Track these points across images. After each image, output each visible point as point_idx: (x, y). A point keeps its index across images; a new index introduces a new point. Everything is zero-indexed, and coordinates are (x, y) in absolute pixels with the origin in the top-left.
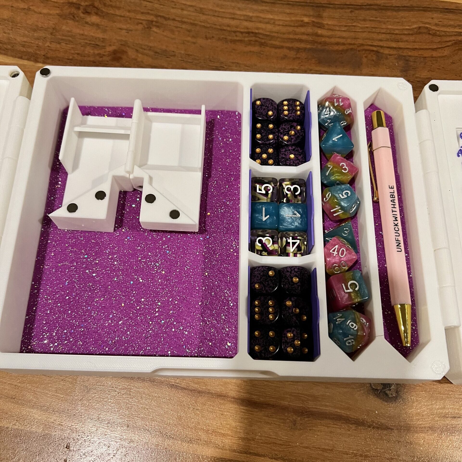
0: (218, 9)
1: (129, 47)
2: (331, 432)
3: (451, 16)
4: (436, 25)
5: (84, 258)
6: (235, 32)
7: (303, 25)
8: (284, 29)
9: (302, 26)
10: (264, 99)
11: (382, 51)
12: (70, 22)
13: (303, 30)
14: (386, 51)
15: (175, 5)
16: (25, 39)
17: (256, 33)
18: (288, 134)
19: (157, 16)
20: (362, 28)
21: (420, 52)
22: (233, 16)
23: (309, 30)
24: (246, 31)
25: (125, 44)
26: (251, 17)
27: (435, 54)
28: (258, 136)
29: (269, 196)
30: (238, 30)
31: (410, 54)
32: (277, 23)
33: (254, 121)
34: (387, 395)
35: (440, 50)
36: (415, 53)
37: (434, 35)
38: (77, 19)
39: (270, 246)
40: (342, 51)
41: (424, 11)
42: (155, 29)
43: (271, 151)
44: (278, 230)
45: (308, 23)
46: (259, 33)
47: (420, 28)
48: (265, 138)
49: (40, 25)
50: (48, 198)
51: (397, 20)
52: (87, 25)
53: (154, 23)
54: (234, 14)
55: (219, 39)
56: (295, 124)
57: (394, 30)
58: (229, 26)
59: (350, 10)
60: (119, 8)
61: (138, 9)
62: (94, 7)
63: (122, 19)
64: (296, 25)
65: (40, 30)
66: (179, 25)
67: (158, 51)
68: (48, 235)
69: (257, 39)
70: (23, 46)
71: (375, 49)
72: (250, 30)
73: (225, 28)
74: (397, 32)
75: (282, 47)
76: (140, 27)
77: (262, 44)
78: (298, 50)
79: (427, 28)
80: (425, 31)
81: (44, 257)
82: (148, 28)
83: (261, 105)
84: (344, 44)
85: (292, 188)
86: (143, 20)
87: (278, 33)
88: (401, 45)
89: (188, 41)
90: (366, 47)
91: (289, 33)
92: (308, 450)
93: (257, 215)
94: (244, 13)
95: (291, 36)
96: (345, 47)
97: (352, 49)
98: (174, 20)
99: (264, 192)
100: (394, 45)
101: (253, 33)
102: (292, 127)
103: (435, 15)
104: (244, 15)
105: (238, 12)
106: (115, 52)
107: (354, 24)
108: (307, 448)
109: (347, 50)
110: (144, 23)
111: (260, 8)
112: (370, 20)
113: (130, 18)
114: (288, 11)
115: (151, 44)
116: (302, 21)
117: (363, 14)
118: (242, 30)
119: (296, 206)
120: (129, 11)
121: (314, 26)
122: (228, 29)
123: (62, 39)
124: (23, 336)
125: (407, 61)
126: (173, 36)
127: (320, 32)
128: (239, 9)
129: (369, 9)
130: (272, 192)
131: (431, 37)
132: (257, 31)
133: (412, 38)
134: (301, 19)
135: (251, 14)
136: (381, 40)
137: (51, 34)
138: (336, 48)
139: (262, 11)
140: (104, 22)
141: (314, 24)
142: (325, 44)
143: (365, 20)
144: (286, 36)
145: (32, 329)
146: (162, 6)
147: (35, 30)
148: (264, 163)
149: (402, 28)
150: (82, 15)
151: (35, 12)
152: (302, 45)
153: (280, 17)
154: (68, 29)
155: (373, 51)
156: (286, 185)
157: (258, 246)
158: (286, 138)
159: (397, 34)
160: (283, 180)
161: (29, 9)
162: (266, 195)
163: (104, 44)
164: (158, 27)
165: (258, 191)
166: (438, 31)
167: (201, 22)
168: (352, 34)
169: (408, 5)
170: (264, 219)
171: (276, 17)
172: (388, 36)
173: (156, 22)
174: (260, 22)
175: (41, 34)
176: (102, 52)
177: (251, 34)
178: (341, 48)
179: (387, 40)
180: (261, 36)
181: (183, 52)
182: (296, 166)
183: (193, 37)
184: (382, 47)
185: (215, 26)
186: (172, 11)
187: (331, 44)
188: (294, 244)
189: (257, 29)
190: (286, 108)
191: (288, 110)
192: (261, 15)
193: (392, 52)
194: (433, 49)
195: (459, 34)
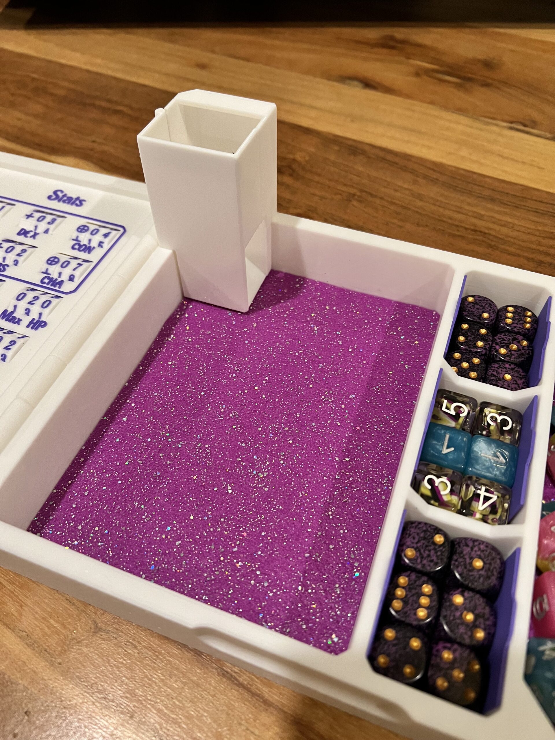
0: (441, 199)
1: (317, 214)
6: (457, 226)
8: (525, 237)
10: (480, 297)
15: (388, 184)
17: (485, 233)
18: (507, 347)
19: (362, 191)
22: (458, 210)
24: (472, 228)
26: (483, 216)
28: (462, 339)
29: (461, 420)
30: (462, 225)
32: (516, 228)
33: (459, 319)
39: (445, 492)
42: (355, 203)
43: (476, 361)
44: (464, 472)
46: (490, 234)
48: (470, 343)
53: (356, 197)
54: (461, 208)
55: (434, 229)
56: (520, 337)
58: (450, 218)
60: (319, 175)
61: (341, 180)
63: (319, 185)
64: (542, 235)
66: (386, 204)
69: (484, 239)
72: (477, 229)
73: (445, 219)
75: (518, 255)
76: (337, 197)
77: (490, 246)
82: (346, 200)
83: (474, 303)
85: (499, 418)
86: (343, 191)
87: (515, 239)
89: (393, 224)
93: (435, 442)
94: (475, 210)
98: (382, 198)
99: (453, 413)
101: (481, 232)
102: (514, 339)
104: (474, 212)
105: (467, 207)
110: (344, 194)
111: (497, 208)
113: (329, 187)
114: (534, 219)
116: (551, 232)
118: (467, 226)
119: (500, 444)
120: (330, 180)
122: (449, 221)
126: (376, 215)
128: (469, 204)
130: (466, 417)
132: (487, 231)
135: (483, 213)
139: (499, 212)
144: (524, 244)
146: (371, 183)
148: (463, 373)
153: (523, 223)
156: (490, 413)
157: (426, 486)
158: (503, 351)
160: (486, 404)
162: (456, 418)
164: (360, 201)
165: (444, 409)
167: (415, 207)
170: (445, 451)
171: (516, 222)
173: (359, 196)
174: (494, 223)
177: (479, 233)
180: (491, 238)
182: (512, 390)
183: (400, 220)
185: (432, 215)
186: (383, 189)
188: (486, 499)
189: (489, 229)
190: (510, 315)
191: (513, 319)
192: (496, 215)
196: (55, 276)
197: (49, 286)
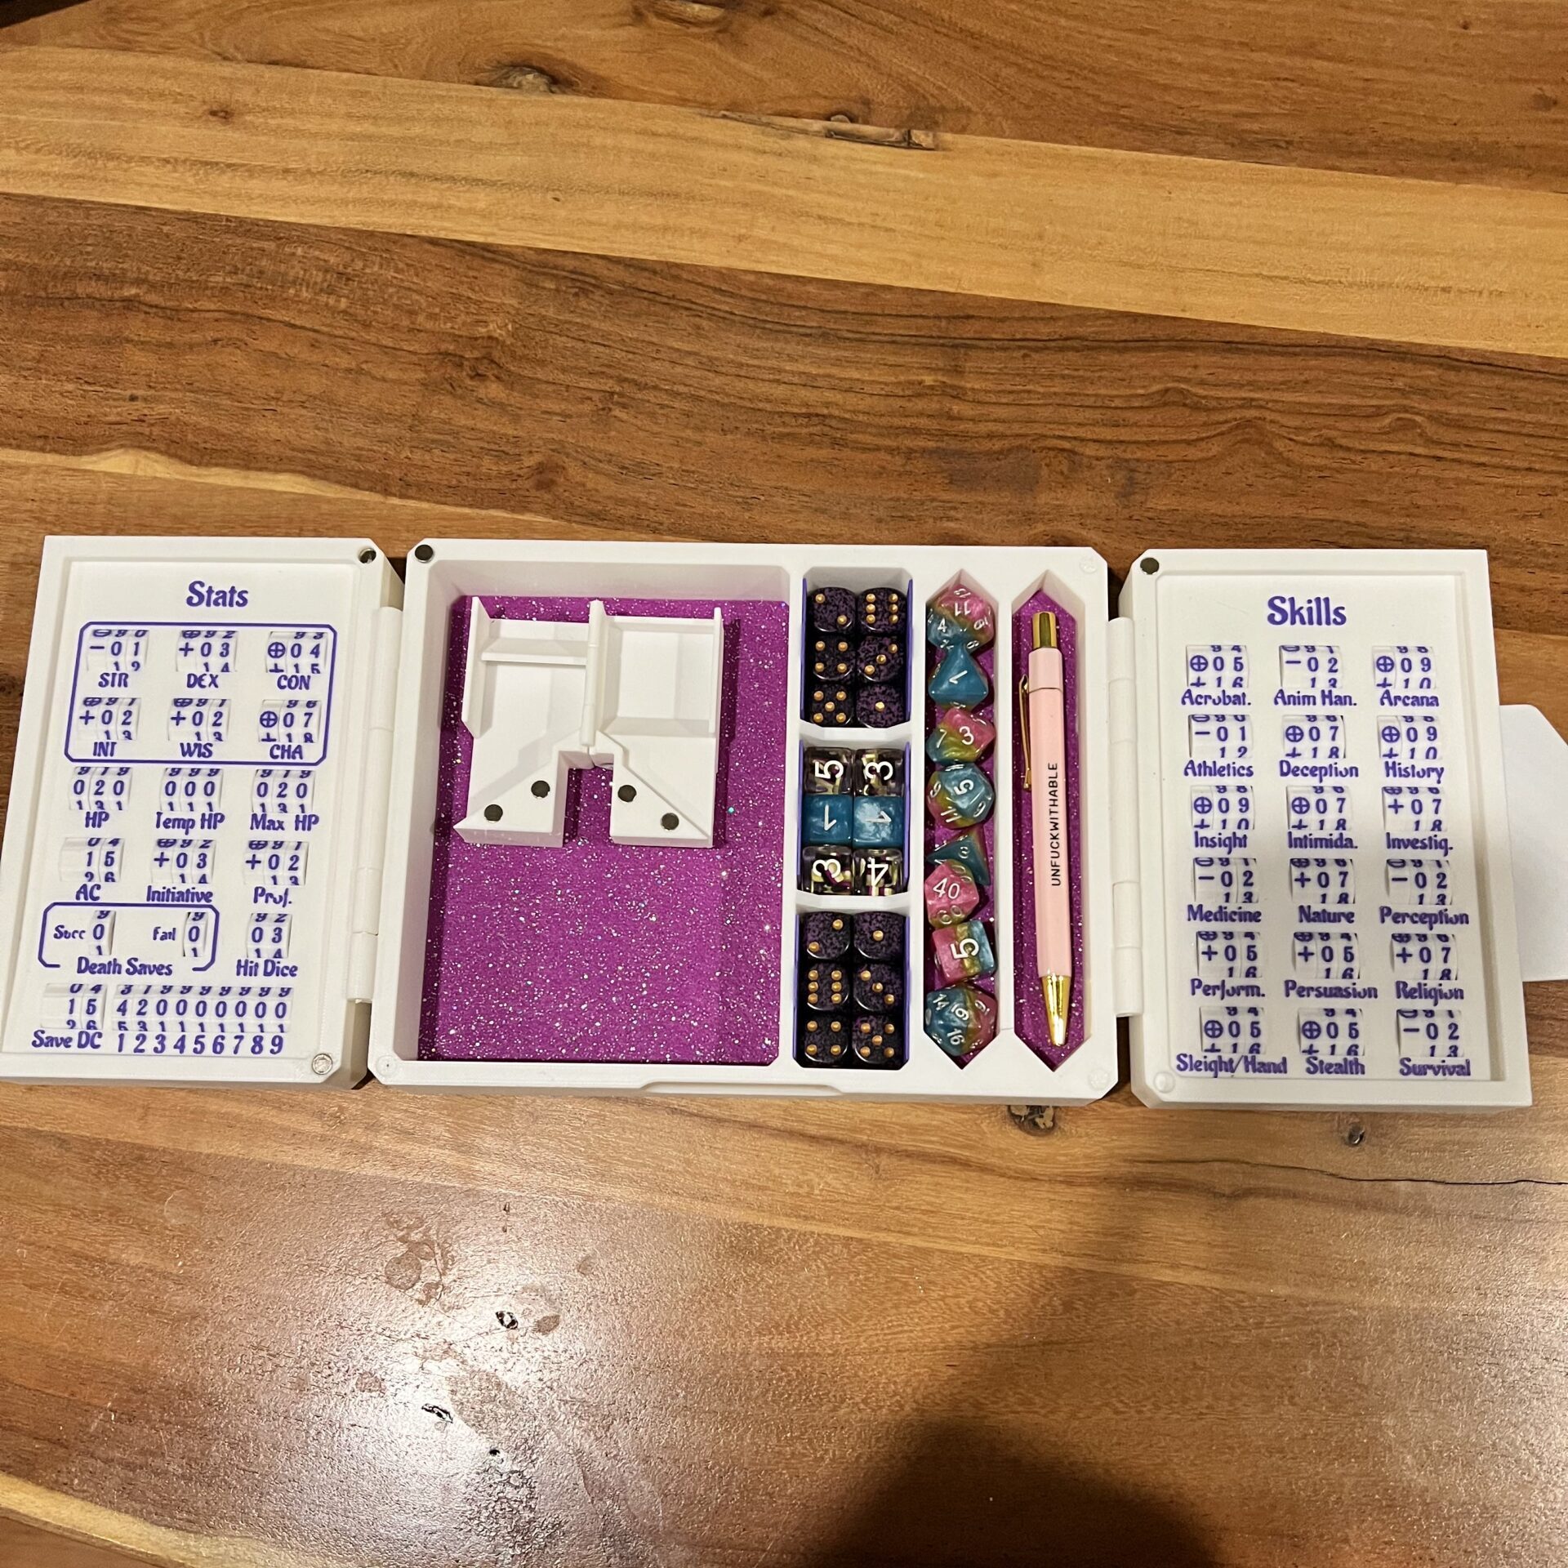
0: (744, 359)
1: (568, 455)
2: (937, 1184)
3: (1235, 360)
4: (1202, 383)
5: (514, 895)
6: (781, 414)
7: (923, 390)
8: (881, 405)
9: (919, 395)
10: (830, 589)
11: (1080, 450)
12: (448, 400)
13: (920, 405)
14: (1090, 450)
15: (658, 351)
16: (360, 442)
17: (824, 416)
18: (874, 662)
19: (621, 380)
20: (1044, 395)
21: (1162, 450)
22: (777, 377)
23: (934, 406)
24: (804, 410)
25: (560, 448)
26: (815, 377)
27: (1193, 453)
28: (819, 666)
29: (838, 782)
30: (789, 409)
31: (1139, 455)
32: (867, 389)
33: (811, 635)
34: (1036, 1124)
35: (1203, 444)
36: (1151, 454)
37: (1196, 408)
38: (459, 391)
39: (837, 876)
40: (1001, 452)
41: (1182, 349)
42: (617, 412)
43: (841, 695)
44: (851, 846)
45: (932, 387)
46: (831, 416)
47: (1167, 390)
48: (831, 670)
49: (386, 408)
50: (441, 785)
51: (1119, 375)
52: (478, 405)
53: (616, 397)
54: (780, 371)
55: (749, 433)
56: (887, 641)
57: (1112, 398)
58: (768, 400)
59: (1023, 352)
60: (542, 363)
61: (582, 363)
62: (492, 361)
63: (551, 388)
64: (908, 392)
65: (388, 421)
66: (665, 399)
67: (627, 463)
68: (447, 854)
69: (826, 429)
70: (358, 459)
71: (1067, 445)
72: (812, 410)
73: (761, 405)
74: (1117, 403)
75: (878, 449)
76: (587, 407)
77: (835, 443)
78: (909, 454)
79: (1181, 391)
80: (1177, 398)
81: (444, 894)
82: (603, 409)
83: (826, 603)
84: (1003, 436)
85: (878, 767)
86: (593, 390)
88: (1124, 434)
89: (688, 440)
90: (1049, 442)
91: (892, 414)
92: (897, 1212)
93: (814, 820)
94: (802, 368)
95: (896, 421)
96: (1006, 443)
97: (1019, 447)
98: (655, 388)
99: (827, 775)
100: (1107, 434)
101: (817, 415)
102: (881, 646)
103: (1203, 359)
104: (801, 373)
105: (788, 366)
106: (540, 468)
107: (1028, 387)
108: (897, 1208)
109: (1010, 450)
110: (596, 396)
112: (1063, 377)
113: (567, 387)
115: (611, 449)
116: (920, 383)
117: (1048, 361)
118: (796, 410)
119: (883, 804)
120: (564, 370)
121: (944, 394)
122: (768, 407)
123: (433, 441)
124: (421, 1032)
125: (1133, 471)
126: (656, 429)
127: (957, 408)
128: (791, 358)
129: (1061, 349)
130: (844, 776)
131: (1187, 412)
132: (825, 411)
133: (1146, 417)
134: (919, 378)
135: (814, 370)
136: (1082, 425)
137: (411, 428)
138: (987, 445)
139: (838, 362)
140: (516, 398)
141: (945, 391)
142: (964, 436)
143: (1051, 377)
144: (884, 421)
145: (435, 1019)
146: (631, 356)
147: (376, 421)
148: (830, 721)
149: (1128, 392)
150: (468, 382)
151: (374, 378)
152: (920, 443)
153: (875, 375)
154: (442, 416)
155: (1063, 450)
156: (869, 762)
157: (817, 876)
158: (870, 669)
159: (1116, 408)
160: (862, 752)
161: (360, 371)
162: (833, 780)
163: (517, 451)
164: (624, 406)
165: (817, 774)
166: (1205, 397)
167: (711, 391)
168: (1021, 412)
169: (1148, 335)
170: (827, 827)
171: (866, 375)
172: (1097, 415)
173: (621, 395)
174: (834, 388)
175: (391, 429)
176: (514, 468)
177: (815, 419)
178: (998, 445)
179: (1095, 423)
180: (834, 423)
181: (676, 465)
182: (886, 726)
183: (697, 429)
184: (1082, 440)
185: (739, 402)
186: (655, 366)
187: (977, 437)
188: (878, 871)
189: (827, 405)
190: (871, 607)
191: (876, 613)
192: (834, 371)
193: (1103, 451)
194: (1189, 443)
195: (1249, 403)
196: (284, 741)
197: (286, 760)
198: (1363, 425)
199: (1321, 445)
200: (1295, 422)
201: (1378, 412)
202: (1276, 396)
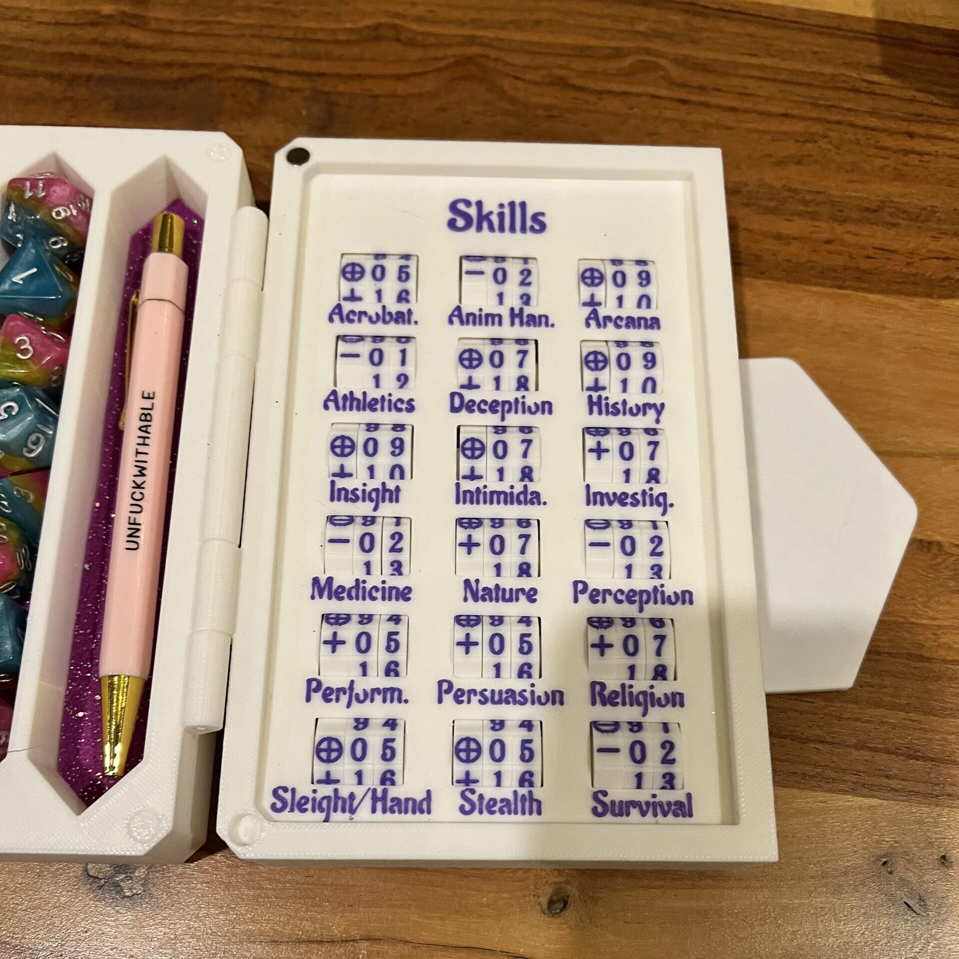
4: (420, 19)
7: (98, 19)
8: (48, 33)
9: (93, 24)
11: (271, 78)
14: (285, 82)
21: (368, 84)
27: (402, 88)
31: (341, 88)
32: (36, 17)
35: (416, 80)
36: (353, 87)
37: (411, 43)
40: (180, 80)
45: (109, 17)
47: (378, 26)
51: (326, 9)
57: (315, 31)
64: (80, 21)
71: (258, 75)
74: (320, 36)
75: (35, 74)
78: (73, 80)
79: (395, 27)
80: (390, 33)
84: (185, 65)
87: (32, 40)
88: (324, 66)
90: (238, 73)
95: (63, 49)
96: (187, 72)
97: (203, 76)
100: (307, 66)
107: (219, 19)
109: (191, 79)
112: (263, 9)
116: (97, 13)
121: (123, 23)
125: (332, 104)
131: (400, 47)
133: (352, 51)
134: (96, 8)
136: (277, 56)
138: (166, 74)
141: (125, 20)
142: (142, 65)
143: (248, 9)
149: (333, 26)
153: (48, 5)
155: (254, 81)
159: (319, 41)
166: (421, 33)
168: (210, 42)
171: (38, 6)
172: (298, 48)
178: (176, 73)
179: (294, 55)
184: (276, 71)
187: (156, 65)
193: (299, 83)
194: (399, 78)
195: (471, 41)
198: (601, 65)
199: (551, 84)
200: (524, 60)
201: (617, 54)
202: (504, 34)
